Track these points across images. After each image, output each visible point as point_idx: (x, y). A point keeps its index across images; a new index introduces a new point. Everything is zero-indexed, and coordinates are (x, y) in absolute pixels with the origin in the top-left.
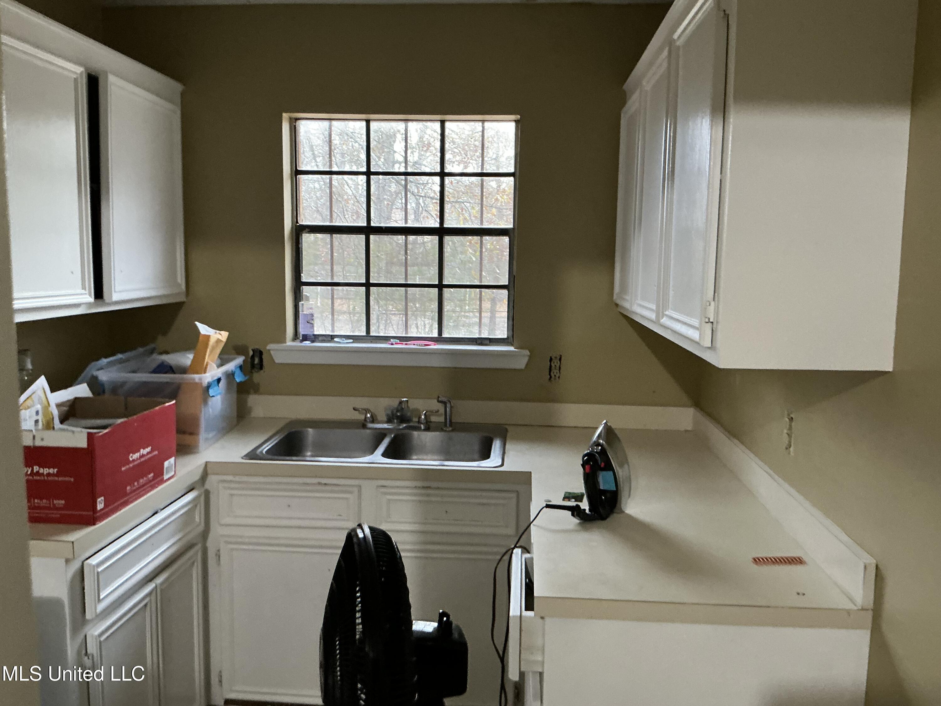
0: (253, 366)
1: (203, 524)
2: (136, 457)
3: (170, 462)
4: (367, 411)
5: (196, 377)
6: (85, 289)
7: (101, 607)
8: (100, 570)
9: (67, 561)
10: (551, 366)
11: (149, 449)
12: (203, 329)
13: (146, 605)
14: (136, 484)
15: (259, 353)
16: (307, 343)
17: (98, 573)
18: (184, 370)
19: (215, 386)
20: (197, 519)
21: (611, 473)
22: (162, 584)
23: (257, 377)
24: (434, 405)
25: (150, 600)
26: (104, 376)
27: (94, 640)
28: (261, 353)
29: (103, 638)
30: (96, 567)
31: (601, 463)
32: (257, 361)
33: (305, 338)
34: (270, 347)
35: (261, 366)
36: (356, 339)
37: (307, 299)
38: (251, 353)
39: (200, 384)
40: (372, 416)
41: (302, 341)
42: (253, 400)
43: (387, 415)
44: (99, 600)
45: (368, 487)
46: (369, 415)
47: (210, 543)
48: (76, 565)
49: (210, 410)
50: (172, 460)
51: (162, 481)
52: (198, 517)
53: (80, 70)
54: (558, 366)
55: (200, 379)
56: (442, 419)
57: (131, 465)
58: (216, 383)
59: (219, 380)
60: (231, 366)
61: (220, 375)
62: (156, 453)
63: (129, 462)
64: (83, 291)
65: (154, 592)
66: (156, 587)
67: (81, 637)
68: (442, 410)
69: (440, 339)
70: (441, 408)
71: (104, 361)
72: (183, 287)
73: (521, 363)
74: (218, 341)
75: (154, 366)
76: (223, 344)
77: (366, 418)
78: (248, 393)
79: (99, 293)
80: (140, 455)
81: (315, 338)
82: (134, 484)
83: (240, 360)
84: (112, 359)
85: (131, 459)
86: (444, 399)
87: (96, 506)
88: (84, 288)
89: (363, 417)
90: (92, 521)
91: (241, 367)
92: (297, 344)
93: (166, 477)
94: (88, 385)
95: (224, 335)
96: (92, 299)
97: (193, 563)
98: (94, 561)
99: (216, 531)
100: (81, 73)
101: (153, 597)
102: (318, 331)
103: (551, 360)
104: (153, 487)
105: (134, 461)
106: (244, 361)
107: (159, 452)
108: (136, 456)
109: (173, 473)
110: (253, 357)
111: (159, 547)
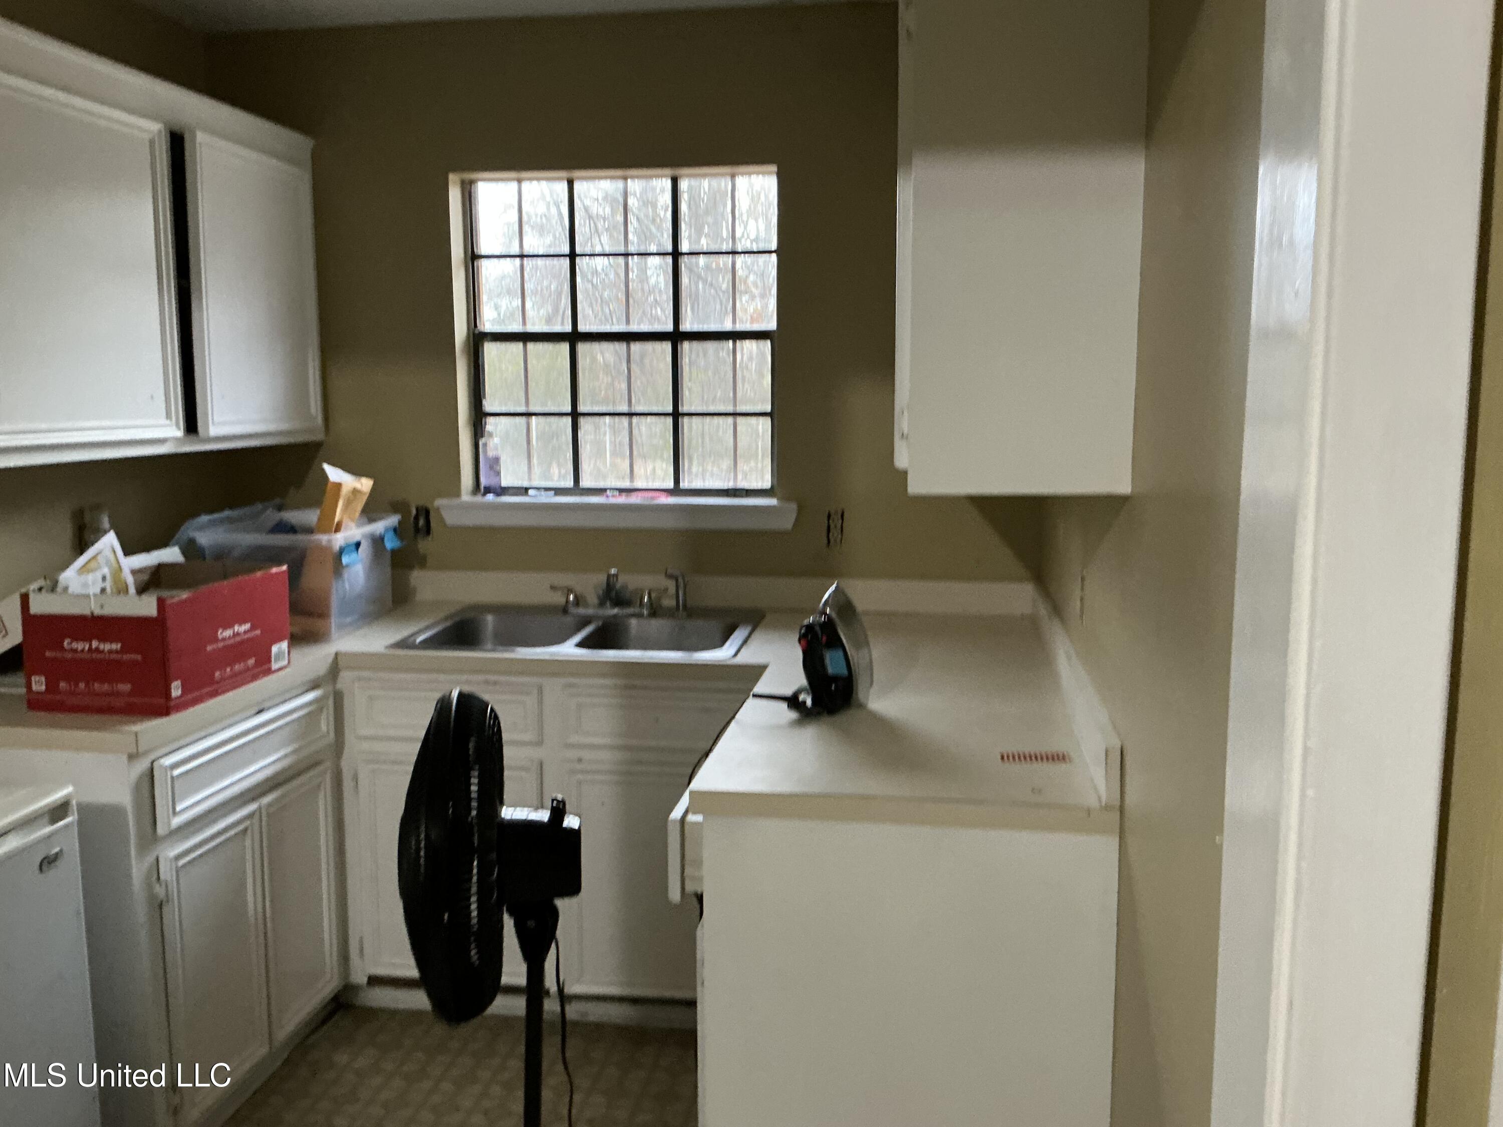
0: (417, 530)
1: (332, 734)
2: (228, 636)
3: (280, 648)
4: (570, 591)
5: (323, 538)
6: (171, 419)
7: (176, 821)
8: (176, 772)
9: (132, 757)
10: (829, 527)
11: (247, 626)
12: (334, 474)
13: (245, 831)
14: (228, 670)
15: (425, 512)
16: (490, 497)
17: (172, 778)
18: (310, 531)
19: (352, 551)
20: (324, 728)
21: (841, 653)
22: (270, 805)
23: (424, 545)
24: (662, 582)
25: (252, 824)
26: (205, 539)
27: (169, 863)
28: (427, 512)
29: (182, 862)
30: (168, 769)
31: (822, 636)
32: (421, 522)
33: (488, 490)
34: (438, 502)
35: (428, 530)
36: (559, 491)
37: (491, 435)
38: (414, 512)
39: (328, 549)
40: (576, 597)
41: (484, 494)
42: (418, 577)
43: (599, 597)
44: (175, 813)
45: (553, 688)
46: (571, 597)
47: (345, 764)
48: (142, 766)
49: (347, 586)
50: (284, 645)
51: (269, 671)
52: (325, 724)
53: (155, 127)
54: (839, 526)
55: (329, 541)
56: (674, 603)
57: (221, 645)
58: (353, 548)
59: (358, 545)
60: (379, 527)
61: (358, 538)
62: (258, 632)
63: (216, 640)
64: (168, 422)
65: (258, 813)
66: (260, 808)
67: (150, 859)
68: (672, 590)
69: (677, 490)
70: (671, 585)
71: (204, 518)
72: (320, 420)
73: (787, 522)
74: (355, 492)
75: (271, 524)
76: (365, 498)
77: (567, 601)
78: (411, 567)
79: (191, 425)
80: (234, 633)
81: (502, 491)
82: (225, 670)
83: (393, 520)
84: (216, 516)
85: (220, 637)
86: (676, 572)
87: (170, 692)
88: (168, 416)
89: (562, 600)
90: (164, 709)
91: (395, 530)
92: (479, 499)
93: (275, 666)
94: (181, 548)
95: (365, 484)
96: (179, 433)
97: (319, 786)
98: (168, 761)
99: (354, 747)
100: (160, 131)
101: (256, 820)
102: (506, 481)
103: (829, 516)
104: (255, 678)
105: (224, 639)
106: (400, 523)
107: (262, 633)
108: (228, 633)
109: (285, 662)
110: (417, 518)
111: (264, 756)
